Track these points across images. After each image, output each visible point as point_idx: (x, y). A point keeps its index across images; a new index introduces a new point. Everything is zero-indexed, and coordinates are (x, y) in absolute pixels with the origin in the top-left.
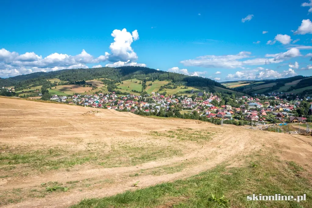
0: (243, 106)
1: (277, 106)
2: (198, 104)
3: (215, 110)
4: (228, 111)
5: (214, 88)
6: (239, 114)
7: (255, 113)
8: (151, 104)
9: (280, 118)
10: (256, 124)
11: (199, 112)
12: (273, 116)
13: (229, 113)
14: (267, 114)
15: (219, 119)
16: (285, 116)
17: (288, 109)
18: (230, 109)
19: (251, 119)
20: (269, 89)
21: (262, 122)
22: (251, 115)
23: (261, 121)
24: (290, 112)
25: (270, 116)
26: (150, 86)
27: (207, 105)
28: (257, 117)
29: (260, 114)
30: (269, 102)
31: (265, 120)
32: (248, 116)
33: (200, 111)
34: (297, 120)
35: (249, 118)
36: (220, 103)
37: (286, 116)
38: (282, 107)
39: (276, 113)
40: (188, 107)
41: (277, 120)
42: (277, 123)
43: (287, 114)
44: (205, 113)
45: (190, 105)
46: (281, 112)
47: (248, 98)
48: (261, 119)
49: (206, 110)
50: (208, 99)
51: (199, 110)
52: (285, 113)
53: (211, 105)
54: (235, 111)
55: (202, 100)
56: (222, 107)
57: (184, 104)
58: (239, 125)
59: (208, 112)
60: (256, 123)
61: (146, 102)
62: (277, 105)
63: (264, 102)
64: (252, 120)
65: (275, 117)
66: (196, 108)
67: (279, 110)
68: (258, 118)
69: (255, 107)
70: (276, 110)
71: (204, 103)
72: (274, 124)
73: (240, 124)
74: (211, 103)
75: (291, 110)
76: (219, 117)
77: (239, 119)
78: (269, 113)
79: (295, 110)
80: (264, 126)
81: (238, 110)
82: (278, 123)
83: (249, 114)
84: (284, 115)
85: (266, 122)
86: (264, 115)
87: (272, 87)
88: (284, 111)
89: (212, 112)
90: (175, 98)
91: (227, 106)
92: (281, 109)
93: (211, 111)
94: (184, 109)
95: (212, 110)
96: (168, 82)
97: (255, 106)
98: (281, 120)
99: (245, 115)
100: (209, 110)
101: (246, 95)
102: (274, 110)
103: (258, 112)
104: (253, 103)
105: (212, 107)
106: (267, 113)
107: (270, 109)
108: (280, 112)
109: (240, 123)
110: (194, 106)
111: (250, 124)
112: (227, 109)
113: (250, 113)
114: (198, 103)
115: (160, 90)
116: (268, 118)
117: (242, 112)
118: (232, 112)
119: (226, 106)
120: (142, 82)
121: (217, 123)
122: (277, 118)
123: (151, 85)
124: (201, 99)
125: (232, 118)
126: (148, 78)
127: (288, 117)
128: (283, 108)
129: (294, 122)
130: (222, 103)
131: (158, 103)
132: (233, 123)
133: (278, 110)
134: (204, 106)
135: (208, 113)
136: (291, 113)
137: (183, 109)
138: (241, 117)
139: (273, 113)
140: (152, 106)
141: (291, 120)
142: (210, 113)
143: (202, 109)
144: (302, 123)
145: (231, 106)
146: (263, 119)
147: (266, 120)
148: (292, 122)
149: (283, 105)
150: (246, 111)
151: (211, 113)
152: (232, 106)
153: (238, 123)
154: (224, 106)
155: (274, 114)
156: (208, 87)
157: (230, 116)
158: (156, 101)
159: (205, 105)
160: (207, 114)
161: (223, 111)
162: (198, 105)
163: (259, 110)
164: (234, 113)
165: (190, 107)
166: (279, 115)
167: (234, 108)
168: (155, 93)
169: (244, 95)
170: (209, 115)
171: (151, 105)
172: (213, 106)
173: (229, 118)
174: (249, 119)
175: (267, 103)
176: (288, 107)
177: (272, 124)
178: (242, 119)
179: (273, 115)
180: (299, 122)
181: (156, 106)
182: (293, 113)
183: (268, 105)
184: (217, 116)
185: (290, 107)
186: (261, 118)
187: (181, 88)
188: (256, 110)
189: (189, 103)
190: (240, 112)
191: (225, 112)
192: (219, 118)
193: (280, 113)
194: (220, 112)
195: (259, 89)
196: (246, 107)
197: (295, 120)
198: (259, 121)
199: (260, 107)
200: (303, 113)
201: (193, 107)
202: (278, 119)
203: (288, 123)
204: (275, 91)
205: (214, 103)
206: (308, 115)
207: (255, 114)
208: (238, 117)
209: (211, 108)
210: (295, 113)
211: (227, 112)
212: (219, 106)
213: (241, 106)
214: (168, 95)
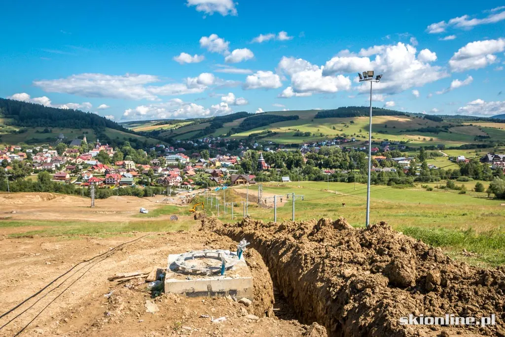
0: (156, 161)
1: (212, 159)
2: (68, 161)
3: (103, 170)
4: (128, 171)
5: (104, 131)
6: (147, 174)
7: (176, 171)
9: (216, 179)
10: (176, 192)
11: (68, 176)
13: (130, 175)
14: (197, 173)
15: (109, 188)
16: (224, 174)
17: (229, 163)
18: (132, 167)
19: (168, 183)
20: (200, 133)
21: (187, 187)
22: (169, 175)
23: (186, 185)
24: (232, 168)
25: (201, 176)
27: (86, 162)
28: (179, 179)
29: (185, 174)
30: (200, 152)
31: (192, 184)
32: (163, 178)
33: (71, 175)
34: (243, 179)
35: (164, 181)
36: (114, 158)
37: (226, 174)
38: (220, 160)
39: (210, 170)
40: (46, 167)
41: (212, 182)
42: (211, 188)
43: (228, 171)
44: (81, 178)
45: (52, 162)
46: (218, 168)
47: (166, 147)
48: (185, 183)
49: (85, 172)
50: (90, 151)
51: (70, 172)
52: (224, 170)
53: (94, 162)
54: (142, 170)
55: (78, 154)
56: (118, 164)
57: (36, 162)
58: (144, 196)
59: (87, 175)
60: (177, 189)
62: (212, 157)
63: (193, 152)
64: (170, 184)
65: (209, 176)
66: (64, 169)
67: (215, 165)
68: (181, 180)
69: (175, 163)
70: (210, 165)
71: (81, 158)
72: (207, 190)
73: (146, 195)
74: (96, 158)
75: (233, 164)
76: (108, 184)
77: (147, 184)
78: (199, 171)
79: (238, 165)
80: (189, 194)
81: (146, 169)
82: (212, 186)
83: (165, 174)
84: (222, 173)
85: (195, 186)
86: (191, 175)
87: (204, 130)
88: (223, 167)
89: (95, 174)
90: (21, 150)
91: (127, 162)
92: (218, 164)
93: (95, 173)
95: (96, 170)
97: (177, 160)
98: (218, 181)
99: (158, 176)
100: (89, 171)
101: (162, 142)
102: (207, 166)
103: (182, 170)
104: (172, 156)
105: (96, 166)
106: (196, 171)
107: (201, 164)
108: (216, 168)
109: (145, 191)
110: (59, 166)
111: (166, 194)
112: (127, 167)
113: (167, 172)
114: (68, 159)
116: (197, 180)
117: (153, 172)
118: (135, 173)
119: (124, 163)
122: (212, 178)
124: (75, 152)
125: (133, 185)
127: (229, 175)
128: (221, 162)
129: (237, 182)
130: (117, 156)
132: (133, 193)
133: (213, 165)
134: (81, 164)
135: (88, 177)
136: (233, 169)
137: (35, 173)
138: (152, 180)
141: (233, 180)
142: (91, 176)
143: (75, 170)
144: (250, 184)
145: (134, 161)
146: (189, 182)
147: (194, 184)
148: (235, 183)
149: (221, 157)
150: (160, 170)
151: (93, 176)
152: (136, 163)
153: (143, 193)
154: (121, 163)
155: (206, 172)
156: (94, 129)
157: (131, 179)
159: (83, 162)
160: (87, 178)
161: (119, 172)
162: (68, 162)
163: (183, 167)
164: (139, 173)
165: (49, 167)
166: (214, 174)
167: (139, 165)
169: (159, 143)
170: (90, 181)
172: (99, 163)
173: (129, 183)
174: (165, 183)
175: (196, 154)
176: (228, 159)
177: (203, 190)
178: (153, 184)
179: (205, 174)
180: (246, 182)
182: (236, 169)
183: (198, 159)
184: (104, 182)
185: (232, 159)
186: (187, 179)
187: (38, 132)
188: (178, 166)
189: (49, 160)
190: (150, 171)
191: (122, 174)
192: (107, 186)
193: (216, 170)
194: (112, 173)
195: (185, 133)
196: (161, 163)
197: (239, 180)
198: (183, 186)
199: (184, 162)
200: (251, 168)
201: (56, 166)
202: (214, 180)
203: (229, 186)
204: (209, 135)
205: (102, 158)
206: (258, 170)
207: (176, 173)
208: (146, 180)
210: (238, 169)
211: (125, 173)
212: (111, 163)
213: (152, 162)
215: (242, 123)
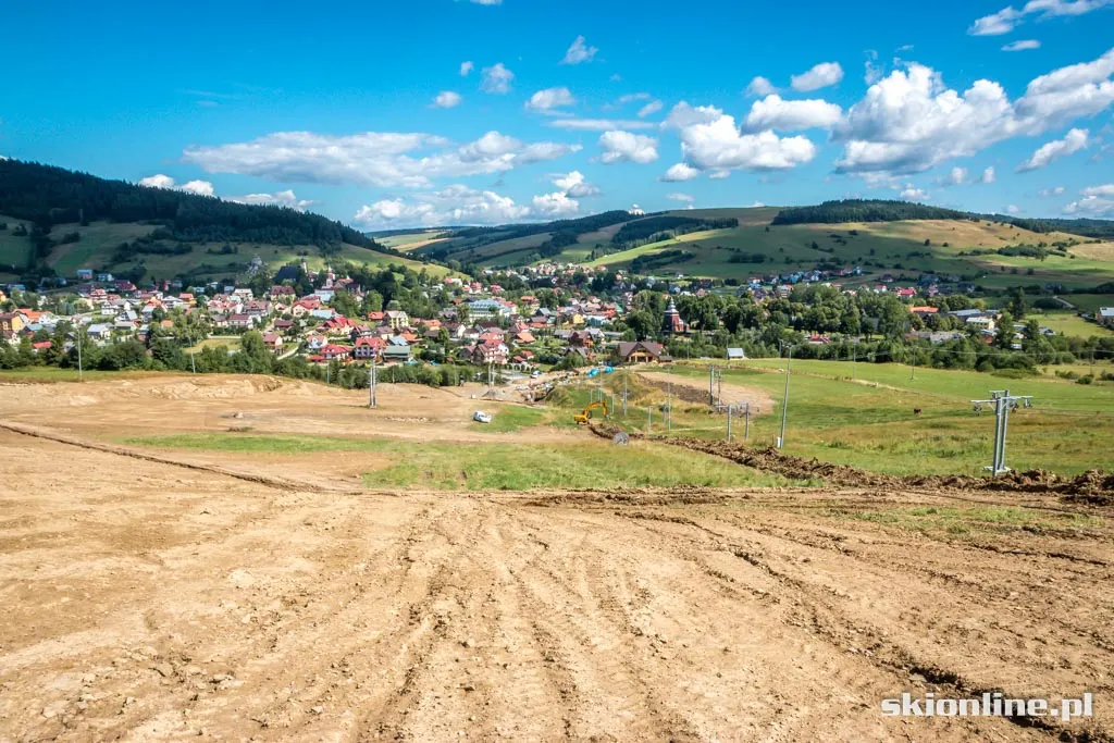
0: (449, 312)
1: (565, 310)
2: (275, 311)
3: (347, 330)
4: (397, 332)
5: (339, 249)
6: (436, 340)
7: (496, 335)
8: (69, 318)
9: (581, 350)
10: (503, 376)
11: (279, 342)
12: (556, 343)
13: (401, 339)
14: (537, 339)
15: (363, 366)
16: (595, 340)
17: (601, 318)
18: (403, 324)
19: (483, 357)
20: (530, 255)
21: (523, 366)
22: (479, 342)
23: (519, 362)
24: (608, 328)
25: (546, 344)
26: (70, 245)
27: (312, 312)
28: (503, 349)
29: (512, 339)
30: (536, 294)
31: (531, 360)
32: (471, 349)
33: (285, 339)
34: (644, 352)
35: (475, 353)
36: (365, 305)
37: (599, 341)
38: (581, 312)
39: (566, 332)
40: (236, 323)
42: (578, 369)
43: (602, 334)
44: (305, 346)
45: (245, 313)
46: (579, 326)
47: (465, 283)
48: (516, 358)
49: (311, 333)
50: (317, 291)
51: (282, 332)
52: (594, 331)
53: (327, 314)
54: (424, 331)
55: (294, 296)
56: (374, 317)
57: (216, 313)
58: (442, 384)
59: (318, 341)
60: (503, 371)
61: (43, 310)
62: (562, 304)
63: (520, 296)
64: (486, 360)
66: (269, 327)
67: (571, 322)
68: (507, 353)
69: (490, 316)
70: (562, 321)
71: (302, 305)
72: (571, 373)
73: (445, 383)
74: (330, 304)
75: (610, 319)
76: (360, 358)
77: (438, 359)
78: (541, 333)
79: (621, 321)
80: (533, 382)
81: (432, 329)
82: (581, 365)
83: (473, 340)
84: (591, 339)
85: (538, 365)
86: (526, 342)
87: (536, 247)
88: (588, 325)
89: (332, 338)
90: (184, 289)
91: (392, 314)
92: (578, 319)
93: (330, 335)
94: (218, 332)
95: (334, 330)
96: (149, 229)
98: (584, 355)
99: (460, 344)
100: (320, 331)
101: (455, 273)
102: (555, 323)
103: (506, 332)
104: (482, 302)
105: (333, 320)
106: (535, 334)
107: (543, 319)
108: (576, 328)
109: (444, 374)
110: (259, 320)
111: (485, 379)
112: (393, 325)
113: (475, 336)
114: (277, 307)
115: (119, 259)
116: (541, 353)
117: (447, 334)
118: (412, 337)
119: (387, 315)
120: (29, 227)
121: (353, 384)
122: (572, 349)
123: (74, 238)
124: (287, 292)
125: (411, 360)
126: (58, 209)
127: (604, 343)
128: (585, 316)
129: (633, 359)
130: (371, 302)
131: (103, 312)
132: (418, 377)
133: (568, 322)
134: (303, 318)
135: (318, 344)
136: (611, 330)
137: (215, 334)
138: (446, 351)
139: (556, 333)
140: (74, 326)
141: (623, 353)
142: (325, 342)
143: (294, 331)
144: (660, 361)
145: (406, 312)
146: (524, 357)
147: (534, 361)
148: (627, 359)
149: (583, 305)
150: (461, 330)
151: (329, 341)
152: (412, 315)
153: (439, 378)
154: (380, 315)
155: (557, 337)
156: (318, 246)
157: (407, 349)
158: (95, 305)
159: (306, 313)
160: (316, 347)
161: (378, 334)
162: (277, 313)
163: (507, 324)
164: (418, 337)
165: (242, 323)
166: (575, 340)
167: (418, 320)
168: (95, 272)
169: (450, 275)
170: (323, 351)
171: (69, 323)
172: (337, 316)
173: (402, 357)
174: (477, 357)
175: (529, 298)
176: (598, 310)
177: (563, 373)
178: (450, 360)
179: (555, 340)
180: (650, 359)
181: (89, 324)
182: (617, 330)
183: (535, 307)
184: (352, 354)
185: (606, 309)
186: (518, 351)
187: (211, 252)
188: (495, 323)
189: (239, 309)
190: (441, 332)
191: (384, 337)
192: (360, 363)
193: (577, 332)
194: (367, 336)
195: (499, 254)
196: (463, 316)
197: (635, 355)
198: (513, 365)
199: (507, 315)
200: (651, 328)
201: (255, 321)
202: (576, 352)
203: (614, 365)
204: (549, 259)
205: (341, 304)
206: (665, 334)
207: (496, 337)
208: (435, 352)
209: (330, 323)
210: (622, 330)
211: (391, 336)
212: (359, 315)
213: (441, 314)
214: (153, 279)
215: (618, 235)
